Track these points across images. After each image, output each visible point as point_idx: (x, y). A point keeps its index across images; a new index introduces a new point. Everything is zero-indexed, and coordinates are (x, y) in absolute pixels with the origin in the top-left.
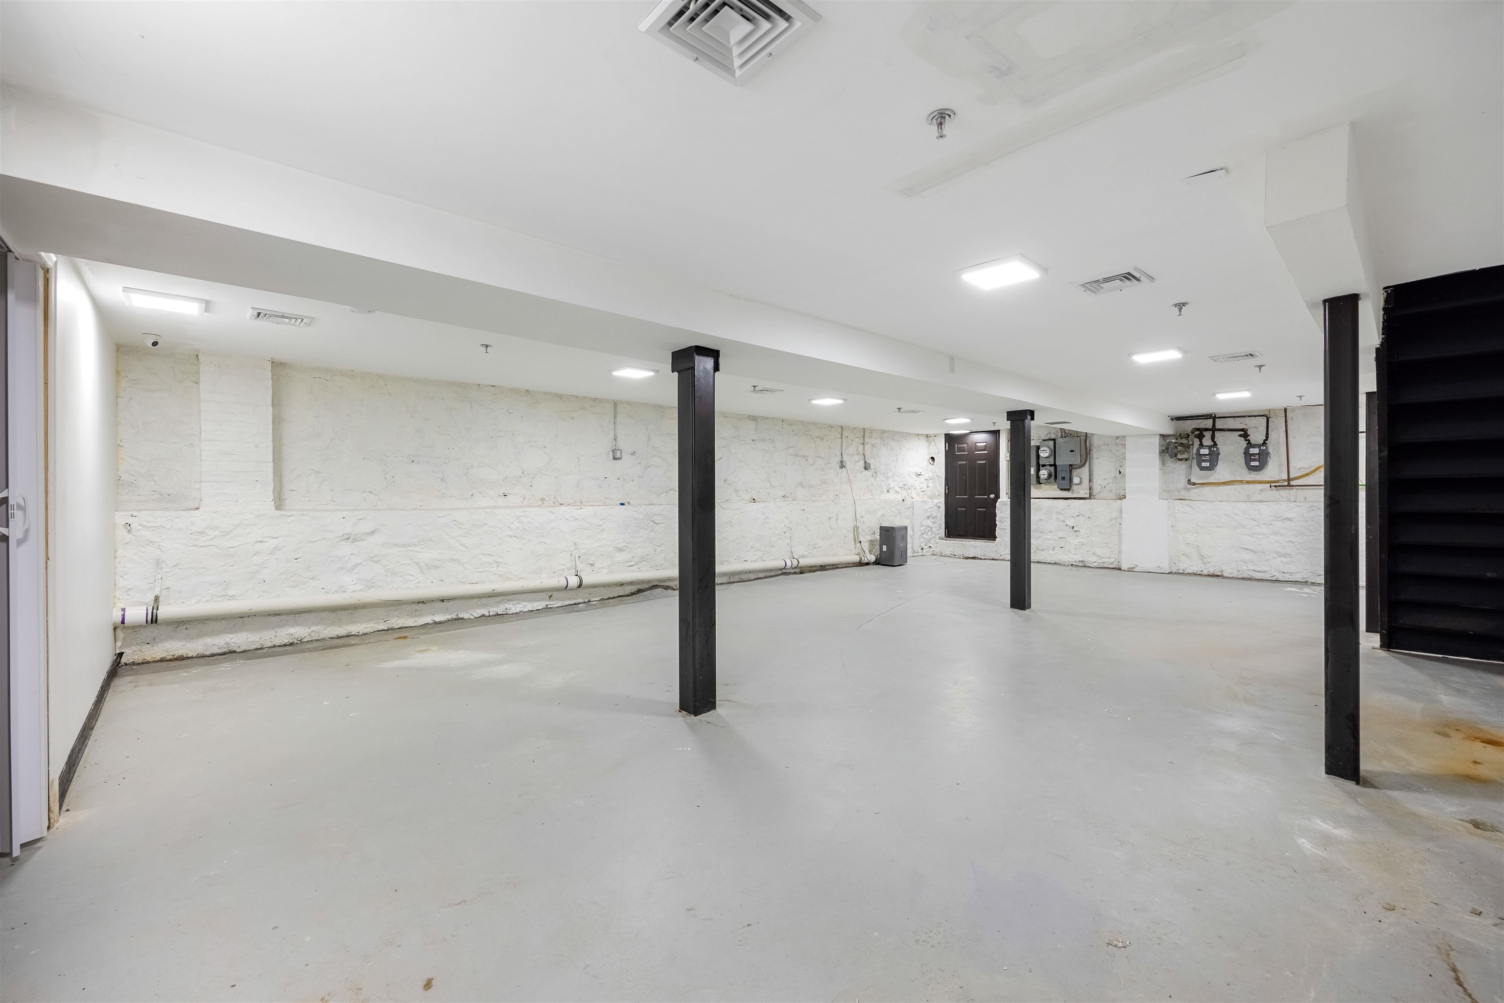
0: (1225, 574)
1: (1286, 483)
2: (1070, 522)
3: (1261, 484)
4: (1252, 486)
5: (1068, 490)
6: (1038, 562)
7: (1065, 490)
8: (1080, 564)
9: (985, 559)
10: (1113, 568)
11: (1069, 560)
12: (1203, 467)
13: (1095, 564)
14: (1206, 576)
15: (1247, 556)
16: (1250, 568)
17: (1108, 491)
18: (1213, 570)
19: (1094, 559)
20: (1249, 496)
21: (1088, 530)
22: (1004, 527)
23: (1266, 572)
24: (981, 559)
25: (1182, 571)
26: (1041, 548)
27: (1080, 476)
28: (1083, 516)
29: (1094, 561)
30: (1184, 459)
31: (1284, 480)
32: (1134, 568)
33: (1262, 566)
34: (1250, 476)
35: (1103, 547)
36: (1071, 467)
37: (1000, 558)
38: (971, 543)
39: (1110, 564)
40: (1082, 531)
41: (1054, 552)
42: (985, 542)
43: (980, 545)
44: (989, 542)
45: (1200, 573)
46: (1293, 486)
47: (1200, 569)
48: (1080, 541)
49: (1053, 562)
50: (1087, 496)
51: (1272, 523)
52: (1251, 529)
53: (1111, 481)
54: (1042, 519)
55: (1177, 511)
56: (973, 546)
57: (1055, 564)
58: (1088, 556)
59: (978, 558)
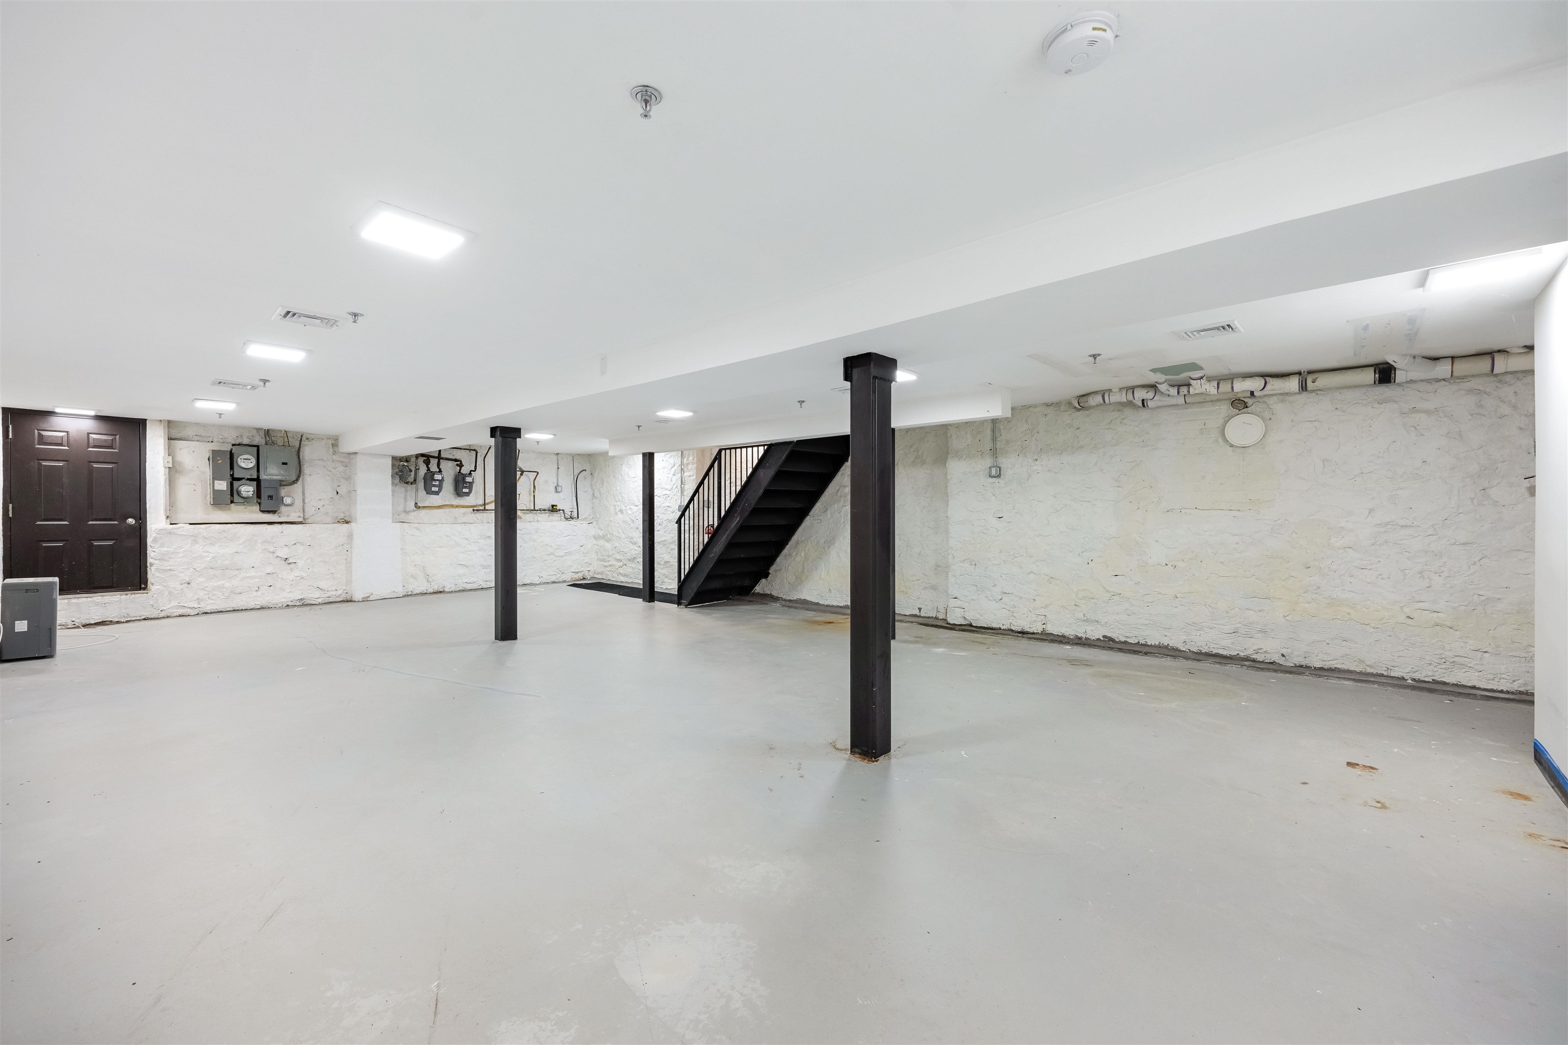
0: (446, 590)
1: (482, 508)
2: (283, 553)
3: (463, 509)
4: (457, 509)
5: (274, 512)
6: (234, 610)
7: (269, 512)
8: (298, 604)
9: (127, 622)
10: (340, 602)
11: (284, 600)
12: (433, 492)
13: (320, 601)
14: (431, 593)
15: (461, 571)
16: (464, 581)
17: (324, 514)
18: (437, 587)
19: (317, 594)
20: (456, 518)
21: (309, 561)
22: (169, 568)
23: (475, 582)
24: (118, 622)
25: (410, 593)
26: (239, 591)
27: (291, 495)
28: (302, 544)
29: (317, 596)
30: (410, 483)
31: (480, 505)
32: (369, 597)
33: (472, 578)
34: (456, 501)
35: (328, 579)
36: (282, 483)
37: (162, 615)
38: (95, 598)
39: (338, 597)
40: (300, 563)
41: (259, 593)
42: (127, 595)
43: (116, 600)
44: (134, 594)
45: (426, 592)
46: (487, 510)
47: (426, 588)
48: (298, 575)
49: (259, 607)
50: (300, 520)
51: (478, 541)
52: (464, 547)
53: (328, 502)
54: (239, 551)
55: (406, 534)
56: (97, 604)
57: (262, 608)
58: (309, 591)
59: (111, 623)
